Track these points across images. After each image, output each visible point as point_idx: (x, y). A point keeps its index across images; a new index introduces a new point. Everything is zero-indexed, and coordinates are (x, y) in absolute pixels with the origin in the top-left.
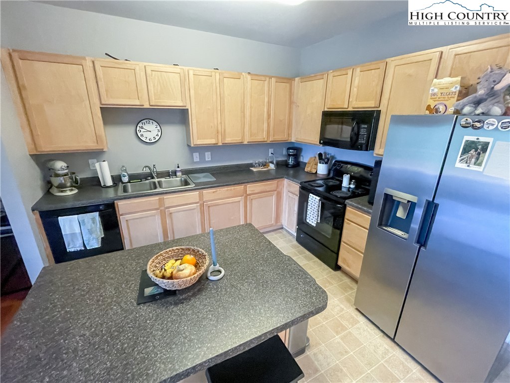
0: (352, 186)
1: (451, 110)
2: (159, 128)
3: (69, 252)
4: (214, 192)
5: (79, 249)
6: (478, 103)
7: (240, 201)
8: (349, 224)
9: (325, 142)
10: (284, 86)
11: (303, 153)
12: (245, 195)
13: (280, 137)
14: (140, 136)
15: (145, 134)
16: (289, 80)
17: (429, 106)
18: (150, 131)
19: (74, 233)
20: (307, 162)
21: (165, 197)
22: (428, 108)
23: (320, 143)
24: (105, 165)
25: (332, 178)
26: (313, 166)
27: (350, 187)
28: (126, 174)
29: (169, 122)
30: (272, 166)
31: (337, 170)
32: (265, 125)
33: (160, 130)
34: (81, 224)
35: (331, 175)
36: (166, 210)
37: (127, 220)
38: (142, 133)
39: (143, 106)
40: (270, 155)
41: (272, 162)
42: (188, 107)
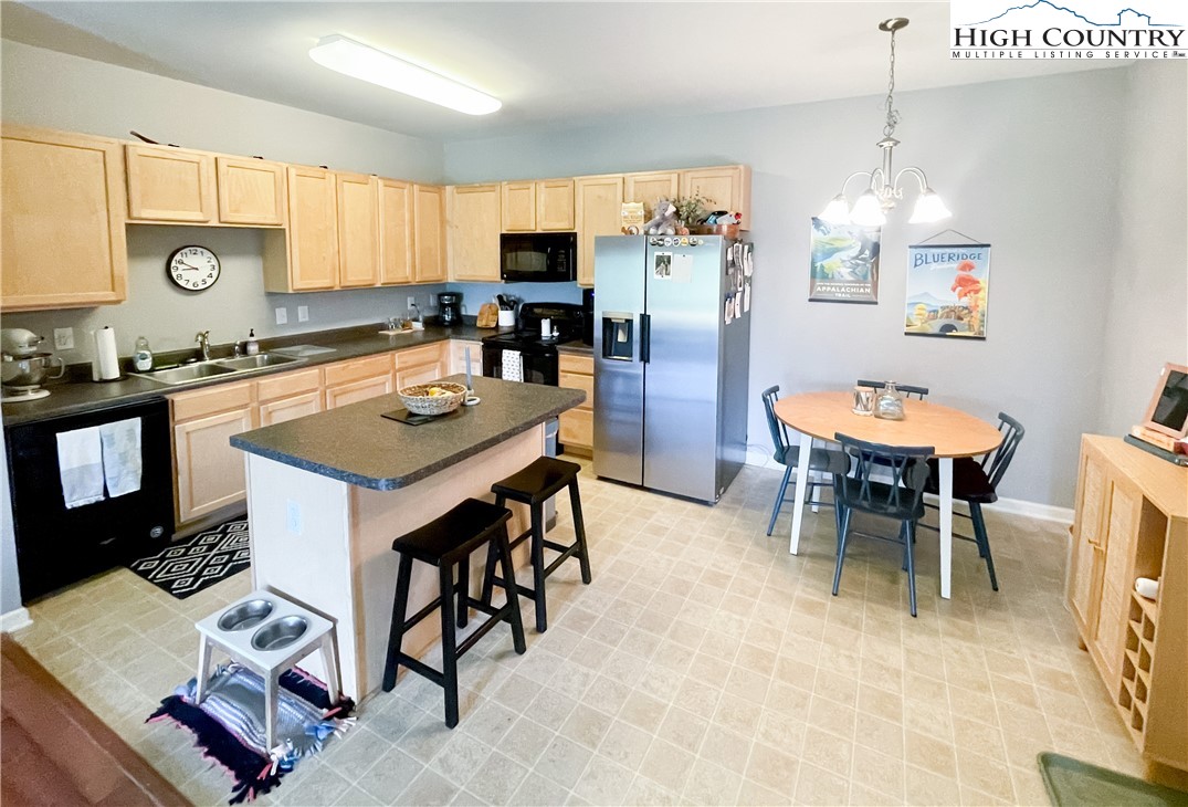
0: (556, 334)
1: (642, 232)
2: (214, 262)
3: (74, 509)
4: (344, 368)
5: (93, 500)
6: (658, 226)
7: (384, 383)
8: (565, 377)
9: (510, 275)
10: (433, 196)
11: (465, 301)
12: (392, 372)
13: (431, 275)
14: (175, 277)
15: (186, 275)
16: (438, 186)
17: (623, 228)
18: (195, 267)
19: (87, 466)
20: (476, 314)
21: (261, 382)
22: (623, 229)
23: (502, 278)
24: (110, 334)
25: (524, 330)
26: (491, 317)
27: (553, 336)
28: (147, 353)
29: (237, 252)
30: (418, 326)
31: (529, 317)
32: (408, 255)
33: (217, 268)
34: (105, 444)
35: (520, 326)
36: (262, 408)
37: (188, 433)
38: (179, 272)
39: (207, 222)
40: (409, 307)
41: (416, 320)
42: (285, 226)
